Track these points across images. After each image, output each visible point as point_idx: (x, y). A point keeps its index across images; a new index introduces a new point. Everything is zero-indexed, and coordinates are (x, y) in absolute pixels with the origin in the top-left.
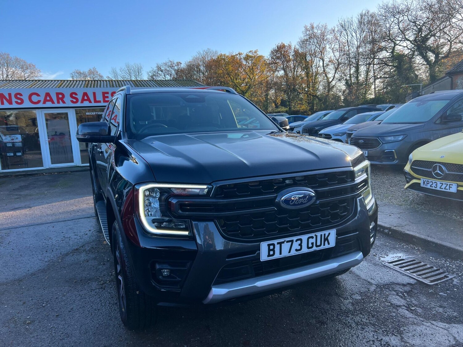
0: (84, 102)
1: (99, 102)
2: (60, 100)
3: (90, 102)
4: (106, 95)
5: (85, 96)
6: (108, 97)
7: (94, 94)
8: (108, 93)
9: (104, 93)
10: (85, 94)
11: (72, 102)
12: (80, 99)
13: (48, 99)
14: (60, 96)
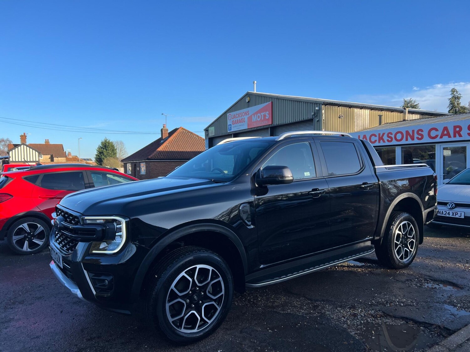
2: (457, 134)
13: (445, 133)
14: (458, 129)
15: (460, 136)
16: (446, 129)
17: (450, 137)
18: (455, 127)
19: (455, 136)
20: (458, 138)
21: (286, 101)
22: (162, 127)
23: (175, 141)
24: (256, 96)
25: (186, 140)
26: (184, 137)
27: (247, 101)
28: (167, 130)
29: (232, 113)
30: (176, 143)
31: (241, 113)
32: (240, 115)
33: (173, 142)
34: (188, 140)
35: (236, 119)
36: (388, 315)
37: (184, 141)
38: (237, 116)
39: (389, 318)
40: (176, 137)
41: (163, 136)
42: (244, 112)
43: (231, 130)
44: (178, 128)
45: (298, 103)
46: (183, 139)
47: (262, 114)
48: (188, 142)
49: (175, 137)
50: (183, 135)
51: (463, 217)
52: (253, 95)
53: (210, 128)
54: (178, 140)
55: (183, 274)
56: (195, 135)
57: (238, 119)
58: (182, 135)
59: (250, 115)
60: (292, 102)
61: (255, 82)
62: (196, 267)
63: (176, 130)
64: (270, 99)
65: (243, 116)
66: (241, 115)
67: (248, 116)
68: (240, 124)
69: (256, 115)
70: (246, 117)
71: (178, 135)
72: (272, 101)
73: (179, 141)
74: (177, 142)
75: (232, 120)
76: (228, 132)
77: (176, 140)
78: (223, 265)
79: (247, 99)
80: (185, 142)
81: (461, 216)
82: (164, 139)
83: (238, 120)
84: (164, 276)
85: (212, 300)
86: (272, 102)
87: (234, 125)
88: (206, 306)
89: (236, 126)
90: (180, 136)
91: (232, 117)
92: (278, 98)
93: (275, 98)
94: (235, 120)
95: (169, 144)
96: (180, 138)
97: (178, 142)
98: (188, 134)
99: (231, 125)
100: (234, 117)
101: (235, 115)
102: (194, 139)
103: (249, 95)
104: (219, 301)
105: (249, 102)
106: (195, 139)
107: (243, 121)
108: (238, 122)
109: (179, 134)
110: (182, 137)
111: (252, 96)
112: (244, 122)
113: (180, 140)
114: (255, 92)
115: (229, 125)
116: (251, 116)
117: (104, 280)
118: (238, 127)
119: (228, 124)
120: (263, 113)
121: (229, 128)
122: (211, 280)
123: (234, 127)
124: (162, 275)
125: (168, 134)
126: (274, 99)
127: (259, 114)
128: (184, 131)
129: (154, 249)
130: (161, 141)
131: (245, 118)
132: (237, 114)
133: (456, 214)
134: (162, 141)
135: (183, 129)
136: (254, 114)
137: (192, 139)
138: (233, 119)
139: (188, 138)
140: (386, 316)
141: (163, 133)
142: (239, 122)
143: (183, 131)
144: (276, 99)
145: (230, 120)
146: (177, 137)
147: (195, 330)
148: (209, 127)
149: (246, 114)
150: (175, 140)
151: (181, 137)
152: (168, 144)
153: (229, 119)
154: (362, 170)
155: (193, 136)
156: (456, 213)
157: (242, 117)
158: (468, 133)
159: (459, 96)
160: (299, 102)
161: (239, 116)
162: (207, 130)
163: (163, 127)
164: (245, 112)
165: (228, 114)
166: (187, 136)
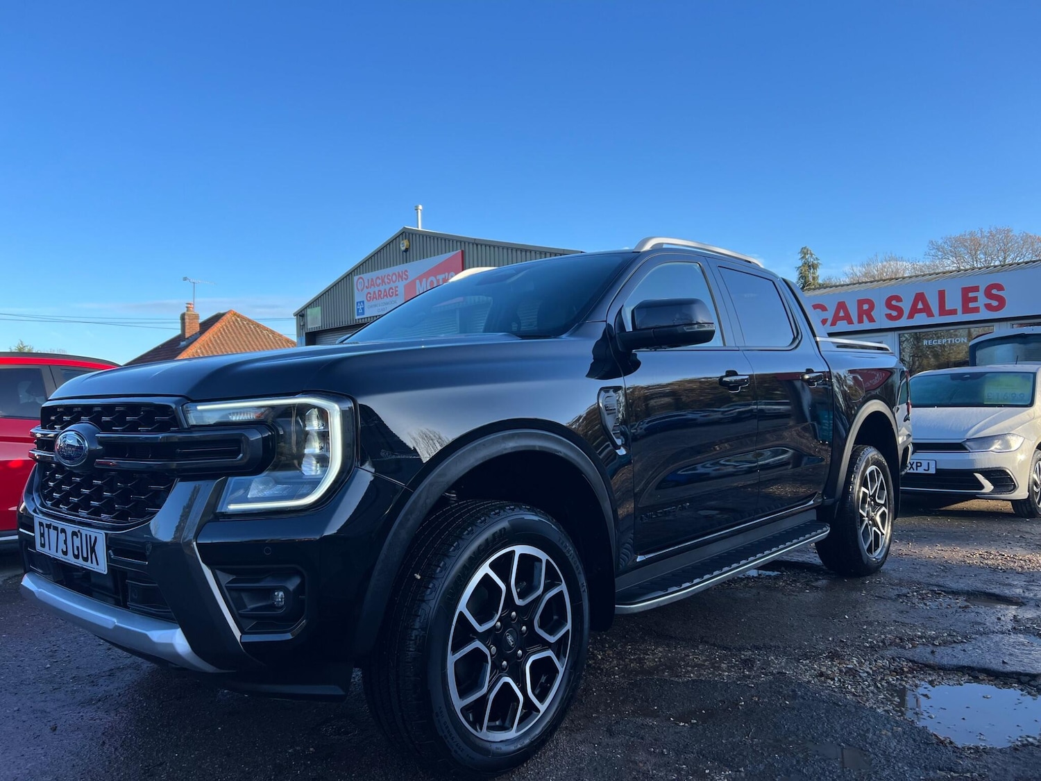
0: (916, 315)
1: (954, 312)
2: (864, 316)
3: (930, 314)
4: (971, 295)
5: (920, 302)
6: (975, 299)
7: (942, 295)
8: (976, 289)
9: (966, 291)
10: (920, 297)
11: (890, 317)
12: (907, 309)
13: (842, 314)
14: (866, 307)
15: (871, 320)
16: (841, 306)
17: (850, 322)
18: (861, 303)
19: (861, 321)
20: (867, 325)
21: (496, 249)
22: (185, 310)
23: (217, 343)
24: (425, 237)
25: (245, 341)
26: (240, 333)
27: (403, 248)
28: (197, 317)
29: (367, 276)
30: (220, 348)
31: (389, 275)
32: (386, 280)
33: (213, 344)
34: (250, 342)
35: (376, 289)
36: (926, 666)
37: (238, 342)
38: (379, 281)
39: (931, 672)
40: (219, 334)
41: (187, 331)
42: (395, 274)
43: (363, 313)
44: (222, 312)
45: (524, 253)
46: (237, 337)
47: (438, 277)
48: (250, 346)
49: (216, 334)
50: (235, 330)
51: (932, 471)
52: (418, 236)
53: (309, 311)
54: (225, 340)
55: (485, 569)
56: (267, 329)
57: (382, 288)
58: (233, 330)
59: (408, 281)
60: (510, 251)
61: (420, 207)
62: (513, 552)
63: (217, 318)
64: (459, 244)
65: (394, 282)
66: (388, 279)
67: (405, 282)
68: (386, 300)
69: (424, 280)
70: (401, 285)
71: (224, 329)
72: (463, 249)
73: (227, 344)
74: (223, 345)
75: (366, 291)
76: (357, 317)
77: (220, 340)
78: (570, 551)
79: (404, 245)
80: (242, 344)
81: (928, 470)
82: (188, 338)
83: (380, 291)
84: (443, 572)
85: (546, 645)
86: (462, 251)
87: (372, 303)
88: (534, 662)
89: (375, 306)
90: (228, 330)
91: (366, 284)
92: (477, 243)
93: (469, 243)
94: (374, 292)
95: (203, 349)
96: (229, 335)
97: (225, 345)
98: (250, 327)
99: (363, 302)
100: (372, 283)
101: (372, 279)
102: (264, 340)
103: (407, 234)
104: (559, 648)
105: (406, 250)
106: (266, 339)
107: (392, 293)
108: (379, 296)
109: (227, 327)
110: (235, 333)
111: (414, 236)
112: (397, 295)
113: (230, 340)
114: (420, 229)
115: (357, 303)
116: (413, 282)
117: (269, 593)
118: (381, 308)
119: (357, 300)
120: (443, 276)
121: (358, 309)
122: (547, 589)
123: (371, 307)
124: (438, 571)
125: (198, 326)
126: (467, 244)
127: (432, 278)
128: (238, 319)
129: (422, 491)
130: (179, 344)
131: (397, 287)
132: (378, 278)
133: (919, 464)
134: (183, 343)
135: (235, 314)
136: (420, 278)
137: (258, 337)
138: (367, 288)
139: (248, 336)
140: (921, 669)
141: (187, 324)
142: (384, 296)
143: (236, 320)
144: (471, 245)
145: (362, 290)
146: (221, 333)
147: (512, 734)
148: (306, 308)
149: (400, 276)
150: (216, 341)
151: (230, 333)
152: (200, 349)
153: (359, 290)
154: (797, 341)
155: (262, 332)
156: (917, 463)
157: (393, 285)
158: (886, 315)
159: (816, 262)
160: (526, 251)
161: (383, 281)
162: (301, 315)
163: (187, 310)
164: (399, 273)
165: (356, 278)
166: (246, 332)
